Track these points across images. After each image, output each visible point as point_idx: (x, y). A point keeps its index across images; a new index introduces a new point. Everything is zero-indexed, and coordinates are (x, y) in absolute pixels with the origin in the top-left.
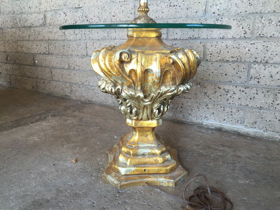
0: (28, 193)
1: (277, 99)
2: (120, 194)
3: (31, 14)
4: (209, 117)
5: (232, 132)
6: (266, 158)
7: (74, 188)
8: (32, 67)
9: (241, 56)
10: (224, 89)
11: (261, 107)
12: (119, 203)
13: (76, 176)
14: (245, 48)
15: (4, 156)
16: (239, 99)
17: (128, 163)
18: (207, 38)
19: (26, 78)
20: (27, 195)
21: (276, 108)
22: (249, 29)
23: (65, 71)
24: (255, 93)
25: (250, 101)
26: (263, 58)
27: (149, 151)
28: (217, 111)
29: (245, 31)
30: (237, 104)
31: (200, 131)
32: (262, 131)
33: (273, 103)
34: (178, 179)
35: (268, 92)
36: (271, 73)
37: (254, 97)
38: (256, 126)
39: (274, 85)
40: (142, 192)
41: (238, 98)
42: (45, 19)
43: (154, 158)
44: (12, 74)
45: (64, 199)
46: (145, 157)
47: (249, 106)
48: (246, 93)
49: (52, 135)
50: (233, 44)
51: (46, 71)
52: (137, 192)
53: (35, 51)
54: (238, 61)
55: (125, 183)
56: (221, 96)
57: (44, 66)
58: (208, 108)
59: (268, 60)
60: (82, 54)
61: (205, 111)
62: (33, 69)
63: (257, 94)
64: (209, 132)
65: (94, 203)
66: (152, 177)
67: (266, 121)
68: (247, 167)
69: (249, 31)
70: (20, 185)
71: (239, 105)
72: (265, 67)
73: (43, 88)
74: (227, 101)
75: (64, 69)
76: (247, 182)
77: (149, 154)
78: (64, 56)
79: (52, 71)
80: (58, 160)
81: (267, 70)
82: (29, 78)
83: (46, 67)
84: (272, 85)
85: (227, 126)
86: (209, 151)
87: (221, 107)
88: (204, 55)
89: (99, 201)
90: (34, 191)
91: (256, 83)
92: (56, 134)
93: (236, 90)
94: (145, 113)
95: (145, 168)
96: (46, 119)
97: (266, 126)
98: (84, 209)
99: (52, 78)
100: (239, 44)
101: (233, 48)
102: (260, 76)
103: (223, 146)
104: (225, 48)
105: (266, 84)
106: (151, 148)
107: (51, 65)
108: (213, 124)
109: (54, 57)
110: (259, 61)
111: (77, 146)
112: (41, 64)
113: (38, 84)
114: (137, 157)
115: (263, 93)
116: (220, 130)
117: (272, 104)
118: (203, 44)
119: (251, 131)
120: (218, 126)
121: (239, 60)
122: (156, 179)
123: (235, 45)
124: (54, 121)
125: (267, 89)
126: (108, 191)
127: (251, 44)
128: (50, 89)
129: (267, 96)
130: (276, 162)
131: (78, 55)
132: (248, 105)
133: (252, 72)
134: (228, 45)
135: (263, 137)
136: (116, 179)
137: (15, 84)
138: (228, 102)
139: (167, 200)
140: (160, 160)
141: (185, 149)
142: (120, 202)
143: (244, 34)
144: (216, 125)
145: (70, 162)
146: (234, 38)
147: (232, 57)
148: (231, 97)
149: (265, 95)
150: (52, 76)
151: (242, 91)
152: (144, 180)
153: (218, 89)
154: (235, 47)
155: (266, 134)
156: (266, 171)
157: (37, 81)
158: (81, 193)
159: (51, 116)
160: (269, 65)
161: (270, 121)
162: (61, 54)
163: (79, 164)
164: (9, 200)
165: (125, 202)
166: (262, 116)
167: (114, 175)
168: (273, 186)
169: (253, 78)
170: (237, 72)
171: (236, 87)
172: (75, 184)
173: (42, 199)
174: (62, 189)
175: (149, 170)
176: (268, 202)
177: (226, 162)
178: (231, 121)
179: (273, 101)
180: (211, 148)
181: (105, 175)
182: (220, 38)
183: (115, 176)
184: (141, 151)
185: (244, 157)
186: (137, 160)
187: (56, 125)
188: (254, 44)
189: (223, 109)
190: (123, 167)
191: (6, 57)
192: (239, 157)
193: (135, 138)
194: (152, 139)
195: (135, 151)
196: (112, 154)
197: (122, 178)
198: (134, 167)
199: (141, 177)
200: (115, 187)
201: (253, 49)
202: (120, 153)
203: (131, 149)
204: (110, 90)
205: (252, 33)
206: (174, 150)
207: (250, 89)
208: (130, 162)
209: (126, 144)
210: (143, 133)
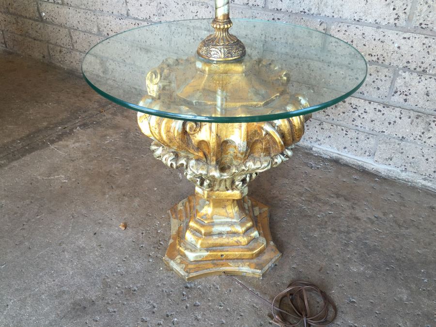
0: (65, 288)
1: (429, 130)
2: (188, 290)
4: (322, 140)
5: (354, 167)
6: (395, 222)
7: (126, 280)
8: (37, 23)
9: (385, 55)
10: (351, 104)
11: (403, 137)
12: (187, 307)
13: (128, 256)
14: (393, 43)
15: (22, 215)
16: (372, 121)
17: (199, 246)
18: (333, 16)
19: (30, 40)
20: (64, 292)
21: (425, 142)
22: (405, 13)
23: (93, 38)
24: (398, 117)
25: (388, 126)
26: (420, 64)
27: (229, 229)
28: (336, 134)
29: (397, 14)
30: (367, 129)
31: (306, 164)
32: (399, 171)
33: (422, 135)
34: (266, 268)
35: (417, 118)
36: (428, 89)
37: (395, 122)
38: (391, 162)
39: (428, 108)
40: (218, 287)
41: (370, 120)
43: (235, 239)
44: (6, 30)
45: (113, 299)
46: (222, 237)
47: (385, 134)
48: (383, 114)
49: (85, 169)
50: (374, 34)
51: (61, 32)
52: (210, 287)
54: (378, 62)
55: (194, 274)
56: (344, 113)
57: (57, 23)
58: (322, 128)
59: (427, 68)
60: (120, 11)
61: (317, 132)
62: (39, 26)
63: (400, 118)
64: (319, 166)
65: (154, 307)
66: (231, 265)
67: (408, 157)
68: (366, 239)
69: (404, 15)
70: (52, 274)
71: (370, 129)
72: (420, 78)
73: (60, 60)
74: (353, 121)
75: (91, 33)
76: (362, 269)
77: (228, 233)
78: (89, 12)
79: (72, 33)
80: (99, 223)
81: (422, 83)
82: (35, 40)
83: (61, 26)
84: (426, 107)
85: (348, 156)
86: (315, 207)
87: (342, 130)
89: (161, 304)
90: (72, 285)
91: (402, 100)
92: (91, 167)
93: (370, 108)
94: (222, 185)
95: (223, 253)
96: (73, 132)
97: (406, 165)
98: (141, 316)
99: (73, 45)
100: (384, 36)
101: (373, 39)
102: (410, 91)
103: (338, 196)
104: (361, 37)
105: (416, 105)
106: (231, 224)
107: (68, 23)
108: (327, 151)
109: (71, 11)
110: (412, 69)
111: (124, 195)
112: (51, 19)
113: (51, 52)
114: (211, 237)
115: (410, 118)
116: (336, 162)
117: (420, 136)
118: (324, 26)
120: (335, 155)
121: (380, 62)
122: (237, 268)
123: (377, 35)
124: (85, 138)
125: (417, 113)
126: (172, 286)
127: (404, 38)
128: (72, 64)
129: (415, 123)
130: (408, 230)
131: (112, 13)
132: (384, 132)
133: (399, 82)
134: (366, 34)
135: (398, 179)
136: (182, 268)
137: (13, 47)
138: (354, 123)
139: (250, 302)
140: (244, 240)
141: (281, 203)
142: (188, 305)
143: (395, 19)
144: (332, 154)
145: (117, 228)
146: (377, 23)
147: (369, 54)
148: (359, 116)
149: (413, 121)
150: (72, 41)
151: (377, 110)
152: (221, 268)
154: (377, 39)
155: (404, 176)
156: (392, 248)
157: (48, 47)
158: (136, 289)
159: (80, 126)
160: (428, 77)
161: (413, 158)
162: (84, 8)
163: (130, 232)
164: (41, 301)
165: (194, 305)
166: (402, 149)
167: (179, 261)
168: (396, 278)
169: (399, 93)
170: (375, 80)
171: (370, 103)
172: (127, 272)
173: (85, 299)
174: (109, 280)
175: (227, 255)
176: (385, 306)
177: (337, 229)
178: (356, 151)
179: (423, 133)
180: (320, 200)
181: (167, 259)
182: (355, 20)
183: (181, 263)
184: (217, 229)
185: (365, 219)
186: (210, 242)
187: (89, 148)
188: (409, 38)
189: (345, 132)
190: (191, 251)
192: (358, 219)
193: (208, 210)
194: (233, 211)
195: (209, 229)
196: (176, 218)
197: (190, 266)
198: (207, 250)
199: (216, 265)
200: (182, 278)
201: (405, 46)
202: (187, 227)
203: (203, 226)
204: (169, 164)
205: (409, 20)
206: (266, 209)
207: (391, 109)
208: (201, 244)
209: (195, 216)
210: (219, 203)
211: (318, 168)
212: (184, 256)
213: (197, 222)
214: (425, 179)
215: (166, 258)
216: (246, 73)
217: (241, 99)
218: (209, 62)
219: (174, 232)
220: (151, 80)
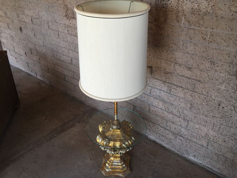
1: (176, 138)
3: (64, 55)
4: (150, 135)
6: (165, 164)
7: (91, 175)
8: (63, 80)
9: (164, 116)
13: (91, 169)
14: (166, 114)
18: (151, 104)
19: (60, 84)
24: (169, 133)
27: (117, 164)
28: (154, 134)
29: (165, 108)
32: (171, 147)
34: (126, 175)
36: (175, 127)
41: (162, 132)
42: (71, 61)
43: (119, 167)
46: (115, 166)
49: (79, 139)
53: (66, 74)
54: (162, 118)
55: (108, 175)
56: (155, 128)
57: (71, 82)
58: (150, 131)
59: (174, 122)
62: (64, 82)
66: (117, 174)
67: (173, 144)
68: (155, 169)
71: (162, 134)
72: (173, 124)
73: (70, 93)
79: (75, 87)
80: (84, 158)
81: (173, 126)
82: (62, 85)
83: (72, 84)
84: (175, 132)
86: (144, 158)
88: (149, 110)
91: (169, 129)
92: (81, 139)
93: (162, 129)
96: (75, 124)
97: (173, 146)
103: (152, 154)
104: (158, 111)
105: (173, 131)
106: (118, 163)
107: (74, 84)
109: (76, 81)
110: (171, 121)
111: (90, 149)
112: (69, 81)
113: (67, 90)
119: (166, 146)
122: (119, 175)
124: (79, 127)
125: (173, 133)
128: (74, 95)
130: (168, 167)
132: (166, 136)
133: (168, 124)
136: (105, 173)
137: (53, 84)
138: (158, 132)
140: (121, 167)
144: (153, 139)
145: (88, 160)
146: (161, 109)
147: (160, 115)
148: (159, 130)
149: (172, 135)
151: (164, 130)
152: (115, 174)
153: (154, 126)
154: (162, 112)
155: (172, 149)
156: (161, 172)
157: (66, 88)
160: (175, 124)
163: (92, 161)
166: (171, 142)
167: (104, 171)
169: (168, 127)
171: (162, 127)
172: (91, 173)
174: (86, 175)
175: (116, 171)
177: (148, 165)
178: (159, 139)
180: (146, 155)
182: (156, 106)
184: (114, 164)
186: (112, 167)
187: (80, 131)
189: (156, 134)
191: (48, 69)
192: (155, 162)
193: (112, 158)
194: (119, 159)
195: (112, 164)
196: (104, 158)
197: (107, 173)
198: (111, 169)
199: (113, 173)
200: (104, 176)
201: (169, 116)
202: (107, 162)
203: (111, 162)
204: (103, 150)
205: (168, 110)
206: (129, 157)
207: (167, 130)
208: (110, 167)
209: (109, 159)
210: (115, 157)
211: (148, 144)
212: (106, 170)
213: (109, 161)
214: (178, 151)
215: (101, 170)
216: (121, 131)
217: (119, 137)
218: (113, 129)
219: (103, 163)
220: (100, 127)
